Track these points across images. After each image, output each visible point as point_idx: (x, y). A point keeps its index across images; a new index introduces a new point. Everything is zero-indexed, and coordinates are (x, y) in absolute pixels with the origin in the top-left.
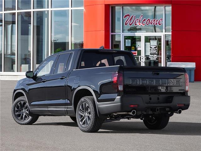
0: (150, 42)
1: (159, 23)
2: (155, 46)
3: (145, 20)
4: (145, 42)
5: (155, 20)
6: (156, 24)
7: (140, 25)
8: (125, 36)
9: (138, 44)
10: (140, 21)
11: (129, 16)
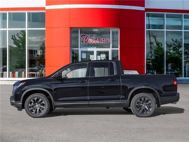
0: (100, 55)
1: (107, 41)
2: (104, 59)
3: (96, 39)
4: (97, 55)
5: (104, 39)
6: (105, 42)
7: (93, 42)
8: (81, 51)
9: (91, 56)
10: (93, 39)
11: (84, 35)
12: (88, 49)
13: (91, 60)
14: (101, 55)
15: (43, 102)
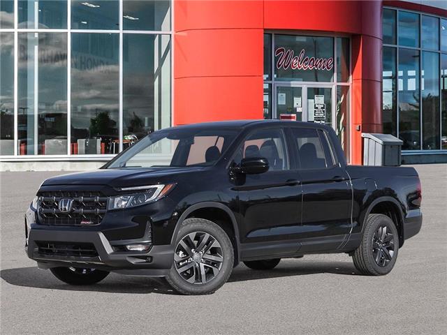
0: (314, 98)
1: (327, 65)
2: (322, 106)
3: (307, 60)
4: (308, 98)
6: (324, 67)
7: (300, 67)
8: (277, 87)
9: (297, 101)
10: (299, 61)
11: (283, 50)
12: (292, 82)
13: (296, 109)
14: (316, 98)
15: (215, 244)
